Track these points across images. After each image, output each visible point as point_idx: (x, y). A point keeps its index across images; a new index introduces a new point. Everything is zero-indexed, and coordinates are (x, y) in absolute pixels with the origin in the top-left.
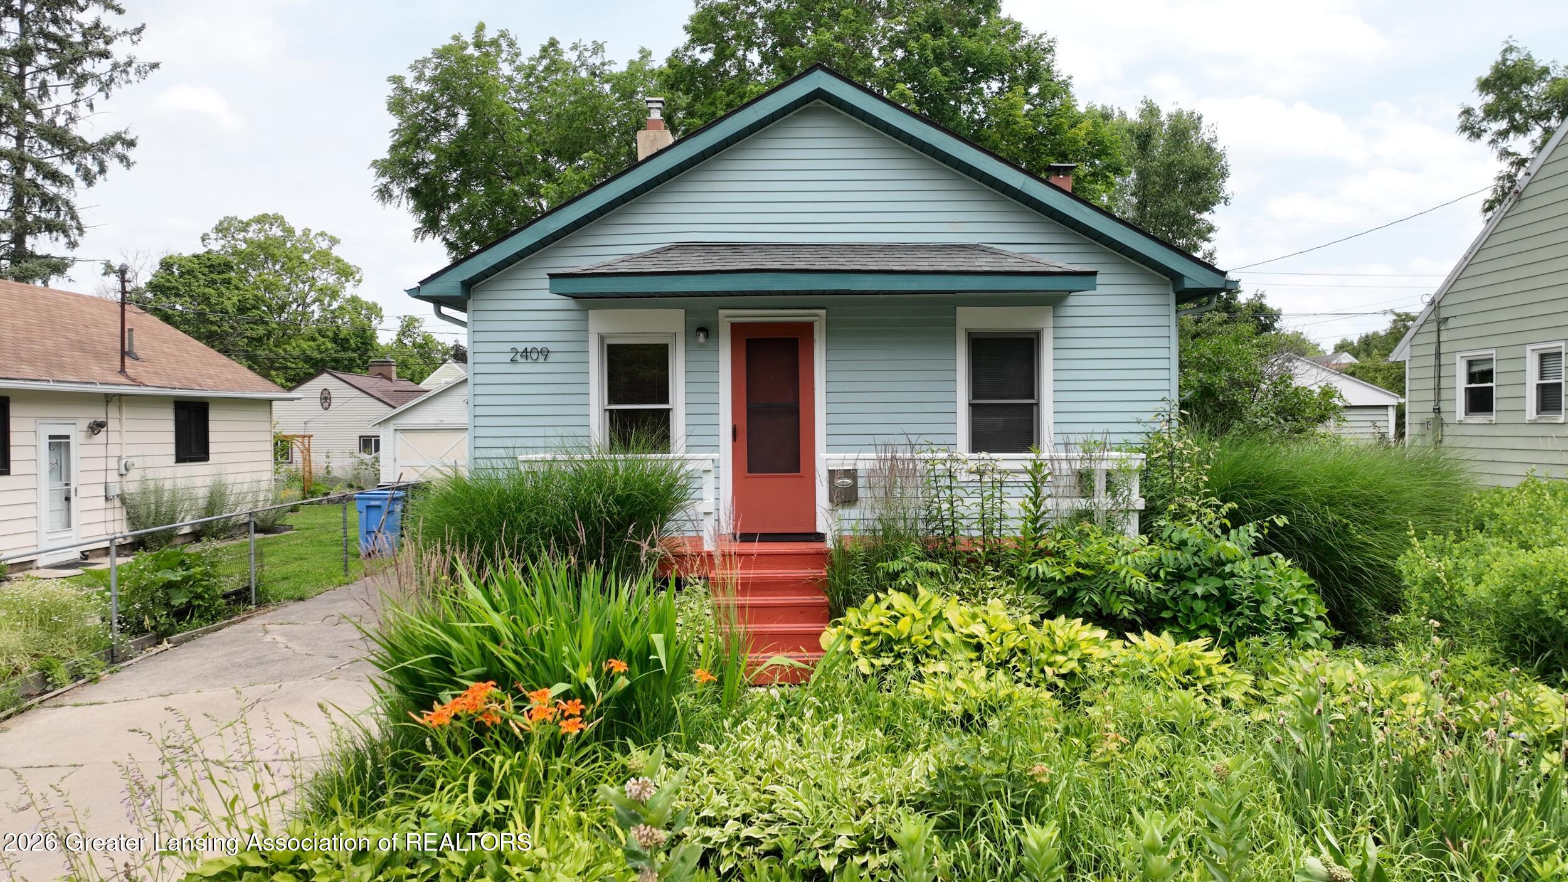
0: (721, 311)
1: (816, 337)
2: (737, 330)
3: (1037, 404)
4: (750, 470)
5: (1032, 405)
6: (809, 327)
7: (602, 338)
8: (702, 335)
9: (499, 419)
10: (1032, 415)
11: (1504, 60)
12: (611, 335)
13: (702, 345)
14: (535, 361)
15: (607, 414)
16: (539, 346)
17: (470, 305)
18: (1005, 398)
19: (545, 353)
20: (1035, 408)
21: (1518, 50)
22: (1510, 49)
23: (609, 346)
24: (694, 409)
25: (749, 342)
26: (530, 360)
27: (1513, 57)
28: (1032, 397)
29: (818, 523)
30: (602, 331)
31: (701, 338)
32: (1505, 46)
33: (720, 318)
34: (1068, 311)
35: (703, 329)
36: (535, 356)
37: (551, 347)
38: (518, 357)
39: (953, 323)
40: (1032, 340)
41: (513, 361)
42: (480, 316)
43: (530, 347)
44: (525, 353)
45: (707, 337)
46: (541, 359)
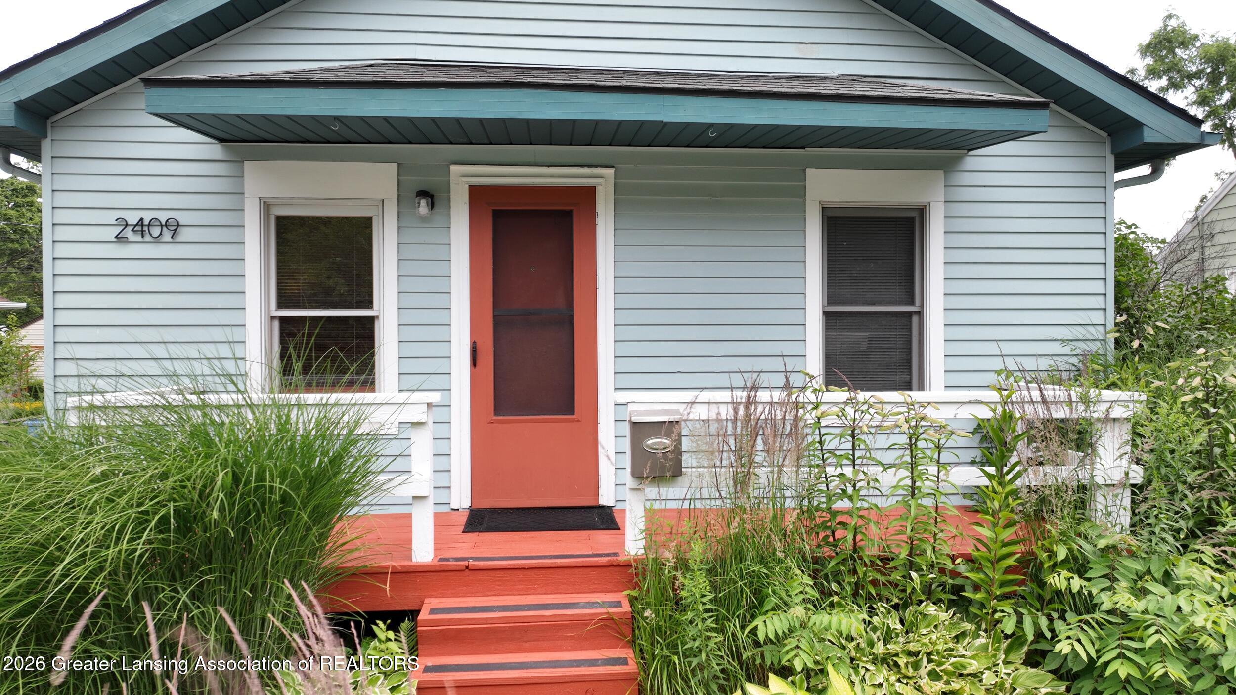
0: (453, 168)
1: (600, 208)
2: (477, 194)
3: (920, 314)
4: (498, 410)
5: (910, 315)
6: (588, 195)
7: (266, 206)
8: (423, 202)
9: (98, 330)
10: (910, 330)
11: (1166, 26)
12: (281, 203)
13: (423, 219)
14: (157, 240)
15: (276, 324)
16: (163, 217)
17: (46, 148)
18: (873, 304)
19: (173, 227)
20: (915, 319)
21: (1178, 18)
22: (1170, 17)
23: (279, 219)
24: (412, 317)
25: (499, 216)
26: (148, 238)
27: (1173, 23)
28: (912, 303)
29: (602, 491)
30: (267, 194)
31: (423, 207)
32: (1167, 14)
33: (453, 179)
34: (966, 178)
35: (422, 194)
36: (156, 231)
37: (183, 218)
38: (128, 233)
39: (801, 193)
40: (911, 220)
41: (119, 239)
42: (62, 166)
43: (147, 217)
44: (141, 227)
45: (432, 206)
46: (167, 236)
